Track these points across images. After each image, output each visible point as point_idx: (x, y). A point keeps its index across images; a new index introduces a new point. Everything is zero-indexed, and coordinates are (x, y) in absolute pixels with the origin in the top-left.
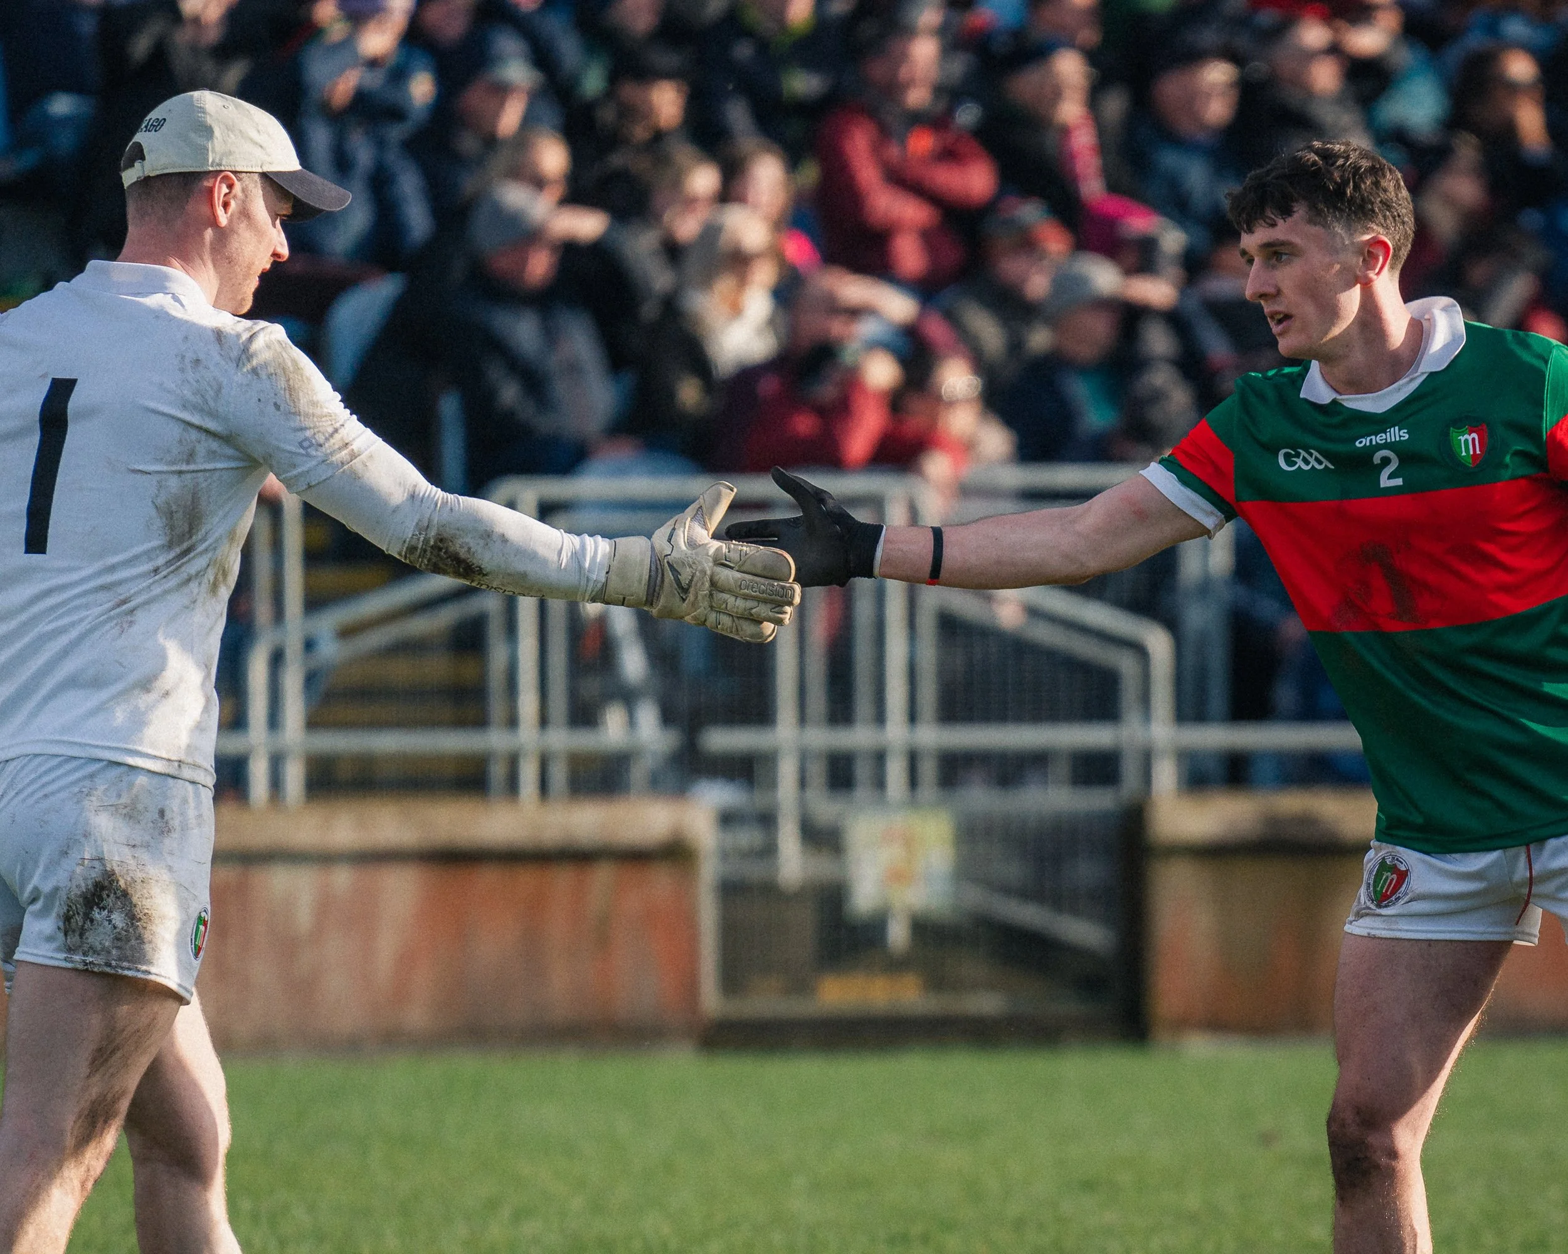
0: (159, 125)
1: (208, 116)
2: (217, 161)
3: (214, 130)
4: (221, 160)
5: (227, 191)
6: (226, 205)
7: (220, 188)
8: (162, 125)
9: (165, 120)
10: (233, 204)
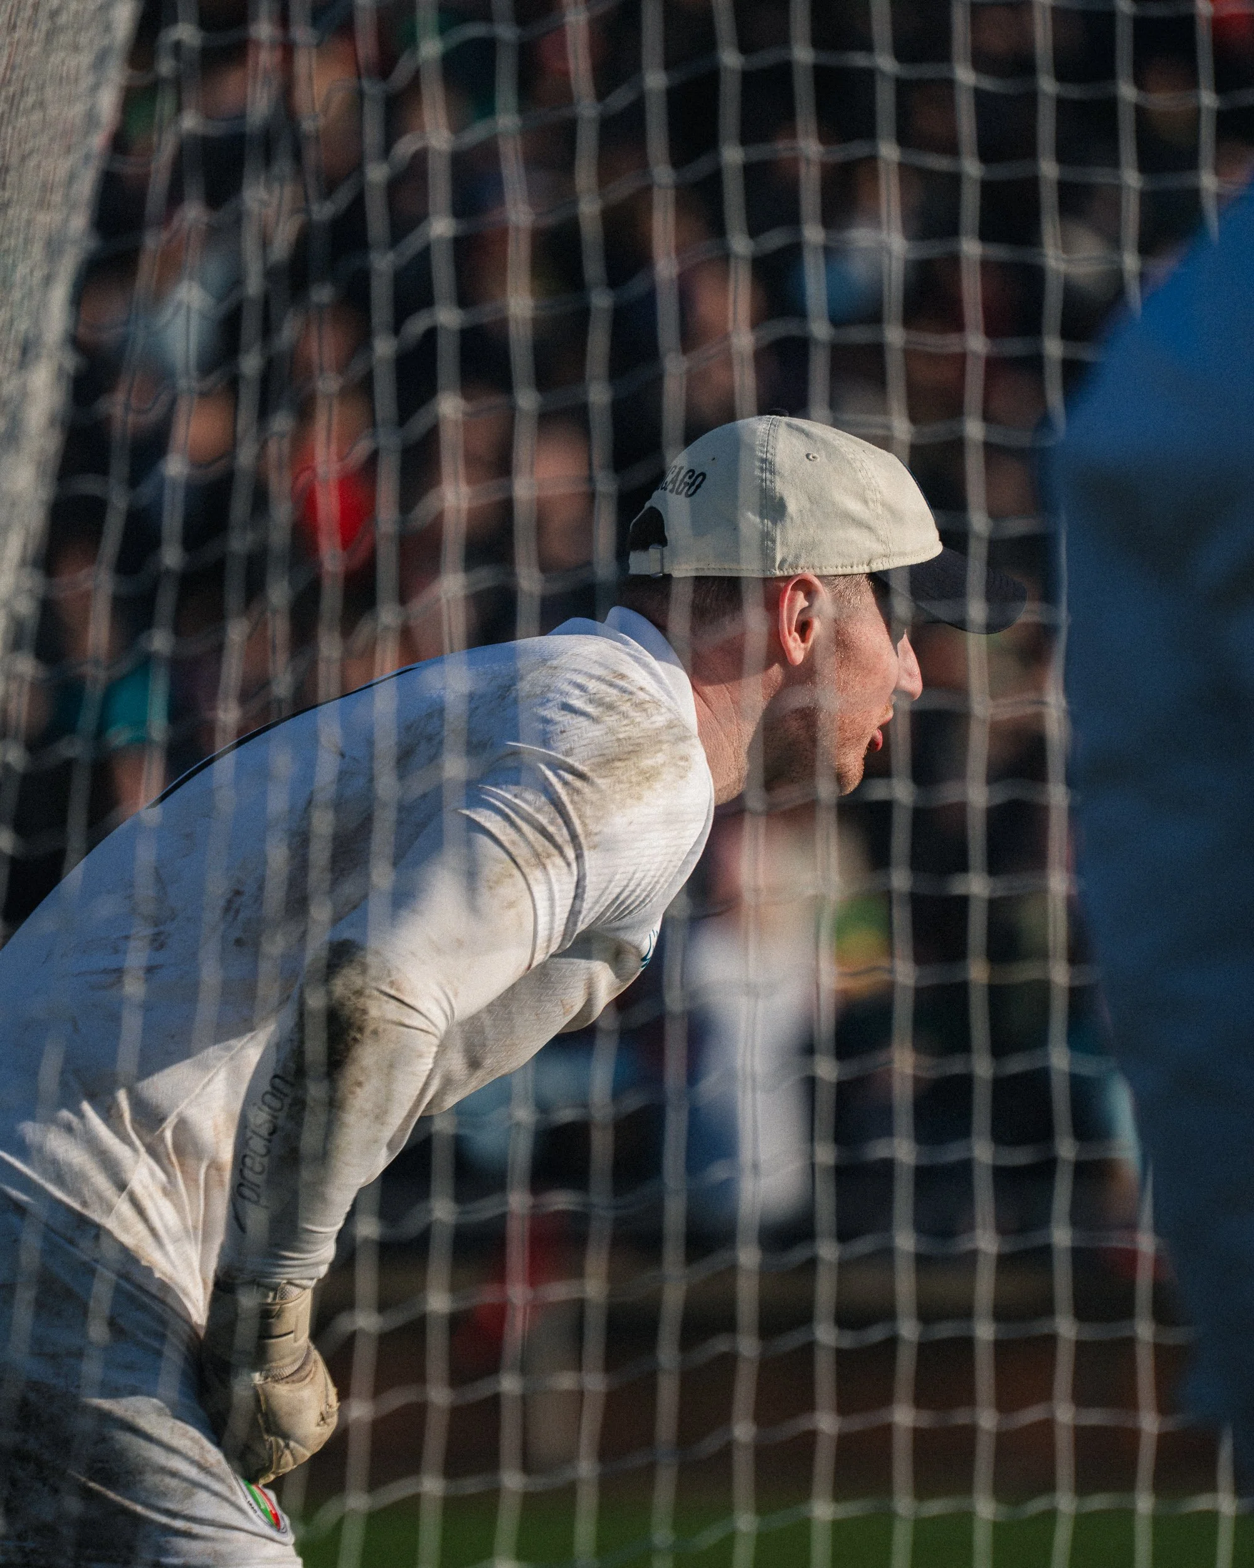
0: (693, 484)
1: (778, 479)
2: (790, 559)
3: (787, 504)
4: (797, 557)
5: (806, 604)
6: (804, 628)
7: (792, 600)
8: (698, 487)
9: (703, 475)
10: (817, 627)
